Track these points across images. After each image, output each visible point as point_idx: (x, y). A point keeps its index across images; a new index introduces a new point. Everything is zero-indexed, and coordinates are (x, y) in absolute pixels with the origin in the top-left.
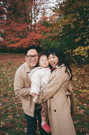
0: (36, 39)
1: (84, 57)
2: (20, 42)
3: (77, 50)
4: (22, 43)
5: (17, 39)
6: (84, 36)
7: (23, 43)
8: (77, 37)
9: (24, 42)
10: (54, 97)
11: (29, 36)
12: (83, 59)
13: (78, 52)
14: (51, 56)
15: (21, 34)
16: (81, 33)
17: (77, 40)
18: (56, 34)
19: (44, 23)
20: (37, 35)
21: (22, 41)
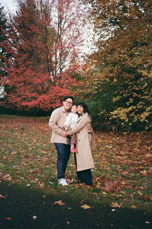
0: (61, 96)
1: (124, 121)
2: (37, 100)
3: (115, 112)
4: (40, 101)
5: (34, 95)
6: (124, 95)
7: (42, 101)
8: (116, 96)
9: (44, 99)
10: (80, 132)
11: (52, 91)
12: (122, 124)
13: (116, 115)
14: (79, 106)
15: (40, 88)
16: (121, 91)
17: (114, 100)
18: (89, 90)
19: (73, 75)
20: (62, 90)
21: (41, 98)
